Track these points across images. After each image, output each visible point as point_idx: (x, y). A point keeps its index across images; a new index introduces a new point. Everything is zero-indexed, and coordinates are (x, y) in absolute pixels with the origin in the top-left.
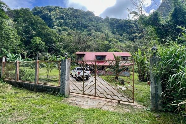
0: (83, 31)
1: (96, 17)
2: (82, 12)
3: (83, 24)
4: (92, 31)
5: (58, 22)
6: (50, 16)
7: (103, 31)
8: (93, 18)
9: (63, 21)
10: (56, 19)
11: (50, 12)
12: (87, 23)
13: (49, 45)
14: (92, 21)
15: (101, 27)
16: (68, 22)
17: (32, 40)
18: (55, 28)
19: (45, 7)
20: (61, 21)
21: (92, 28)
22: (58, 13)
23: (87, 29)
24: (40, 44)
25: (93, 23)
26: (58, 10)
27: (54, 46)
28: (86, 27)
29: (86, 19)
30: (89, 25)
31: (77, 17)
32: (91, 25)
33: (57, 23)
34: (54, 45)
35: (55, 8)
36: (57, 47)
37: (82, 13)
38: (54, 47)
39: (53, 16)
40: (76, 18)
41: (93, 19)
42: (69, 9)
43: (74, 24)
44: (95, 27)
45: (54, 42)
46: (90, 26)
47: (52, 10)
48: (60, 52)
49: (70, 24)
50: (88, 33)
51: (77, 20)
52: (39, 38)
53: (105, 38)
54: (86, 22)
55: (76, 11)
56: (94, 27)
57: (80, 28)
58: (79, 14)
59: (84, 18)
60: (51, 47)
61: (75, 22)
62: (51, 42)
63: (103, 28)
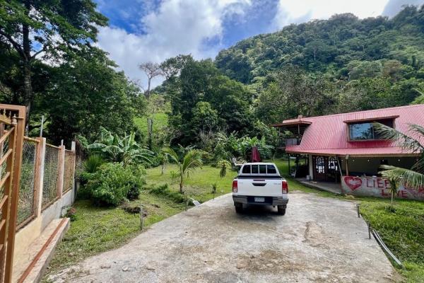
0: (324, 71)
1: (365, 21)
2: (318, 26)
3: (323, 53)
4: (351, 63)
5: (260, 67)
6: (246, 59)
7: (392, 53)
8: (353, 27)
9: (271, 61)
10: (256, 62)
11: (244, 52)
12: (333, 48)
13: (228, 114)
14: (351, 36)
15: (385, 45)
16: (283, 60)
17: (193, 110)
18: (255, 82)
19: (236, 47)
20: (268, 63)
21: (353, 55)
22: (260, 48)
23: (337, 62)
24: (207, 116)
25: (354, 40)
26: (260, 43)
27: (238, 116)
28: (331, 58)
29: (331, 37)
30: (339, 50)
31: (306, 40)
32: (346, 49)
33: (259, 71)
34: (237, 113)
35: (253, 41)
36: (245, 117)
37: (318, 28)
38: (237, 119)
39: (251, 58)
40: (303, 44)
41: (355, 31)
42: (283, 31)
43: (298, 59)
44: (361, 49)
45: (239, 107)
46: (344, 53)
47: (248, 46)
48: (251, 128)
49: (287, 63)
50: (339, 71)
51: (306, 48)
52: (208, 103)
53: (403, 72)
54: (331, 44)
55: (302, 27)
56: (358, 52)
57: (315, 66)
58: (310, 33)
59: (326, 37)
60: (230, 120)
61: (301, 55)
62: (233, 108)
63: (392, 45)
